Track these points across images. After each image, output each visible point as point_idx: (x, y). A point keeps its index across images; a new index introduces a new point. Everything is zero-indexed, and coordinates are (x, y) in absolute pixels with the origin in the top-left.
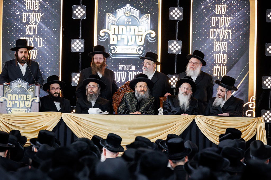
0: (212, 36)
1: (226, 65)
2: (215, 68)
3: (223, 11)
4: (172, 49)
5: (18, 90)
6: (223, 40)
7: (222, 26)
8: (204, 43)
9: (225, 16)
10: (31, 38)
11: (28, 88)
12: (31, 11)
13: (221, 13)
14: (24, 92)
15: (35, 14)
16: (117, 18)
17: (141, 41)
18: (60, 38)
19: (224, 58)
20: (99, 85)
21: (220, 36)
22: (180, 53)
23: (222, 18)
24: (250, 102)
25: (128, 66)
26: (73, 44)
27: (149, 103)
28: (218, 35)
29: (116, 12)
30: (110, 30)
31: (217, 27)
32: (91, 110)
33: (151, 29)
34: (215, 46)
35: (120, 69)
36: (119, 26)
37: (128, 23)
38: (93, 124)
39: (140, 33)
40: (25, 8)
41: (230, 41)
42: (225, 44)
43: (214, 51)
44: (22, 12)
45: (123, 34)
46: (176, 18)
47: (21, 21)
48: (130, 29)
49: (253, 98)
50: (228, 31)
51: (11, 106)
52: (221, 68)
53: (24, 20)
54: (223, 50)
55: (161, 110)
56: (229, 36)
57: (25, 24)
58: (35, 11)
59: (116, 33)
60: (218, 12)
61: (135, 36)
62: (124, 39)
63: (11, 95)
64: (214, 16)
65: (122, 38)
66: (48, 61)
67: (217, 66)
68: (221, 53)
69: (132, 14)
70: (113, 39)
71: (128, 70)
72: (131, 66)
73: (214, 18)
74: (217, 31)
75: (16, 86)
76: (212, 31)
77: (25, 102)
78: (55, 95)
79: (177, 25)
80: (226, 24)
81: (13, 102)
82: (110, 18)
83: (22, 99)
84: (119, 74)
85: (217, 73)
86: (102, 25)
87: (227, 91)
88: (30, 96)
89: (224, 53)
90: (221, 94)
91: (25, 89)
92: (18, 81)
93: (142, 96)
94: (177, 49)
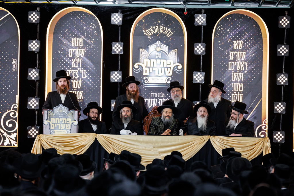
0: (230, 68)
1: (243, 93)
2: (233, 96)
3: (240, 47)
4: (197, 79)
5: (60, 115)
6: (240, 71)
7: (239, 59)
8: (223, 74)
9: (242, 50)
10: (76, 71)
11: (68, 113)
12: (76, 47)
13: (238, 48)
14: (65, 116)
15: (79, 50)
16: (149, 53)
17: (169, 73)
18: (100, 70)
19: (241, 87)
20: (131, 110)
21: (238, 68)
22: (203, 83)
23: (239, 52)
24: (263, 124)
25: (158, 94)
26: (112, 75)
27: (174, 125)
28: (236, 67)
29: (148, 48)
30: (143, 64)
31: (235, 60)
32: (122, 132)
33: (178, 62)
34: (233, 77)
35: (151, 96)
36: (151, 60)
37: (158, 58)
38: (123, 144)
39: (168, 66)
40: (71, 45)
41: (246, 72)
42: (242, 75)
43: (232, 80)
44: (69, 49)
45: (154, 66)
46: (200, 53)
47: (68, 56)
48: (160, 62)
49: (266, 121)
50: (244, 64)
51: (53, 128)
52: (238, 96)
53: (71, 55)
54: (239, 80)
55: (181, 131)
56: (245, 68)
57: (71, 59)
58: (79, 48)
59: (149, 66)
60: (235, 48)
61: (164, 68)
62: (155, 70)
63: (54, 119)
64: (232, 51)
65: (153, 70)
66: (90, 90)
67: (234, 93)
68: (238, 83)
69: (162, 50)
70: (146, 71)
71: (159, 97)
72: (161, 94)
73: (232, 52)
74: (235, 64)
75: (58, 111)
76: (230, 64)
77: (65, 125)
78: (93, 118)
79: (201, 59)
80: (243, 57)
81: (56, 125)
82: (143, 53)
83: (63, 122)
84: (151, 100)
85: (235, 100)
86: (136, 59)
87: (239, 114)
88: (70, 119)
89: (241, 82)
90: (234, 117)
91: (66, 114)
92: (60, 107)
93: (167, 120)
94: (200, 79)
